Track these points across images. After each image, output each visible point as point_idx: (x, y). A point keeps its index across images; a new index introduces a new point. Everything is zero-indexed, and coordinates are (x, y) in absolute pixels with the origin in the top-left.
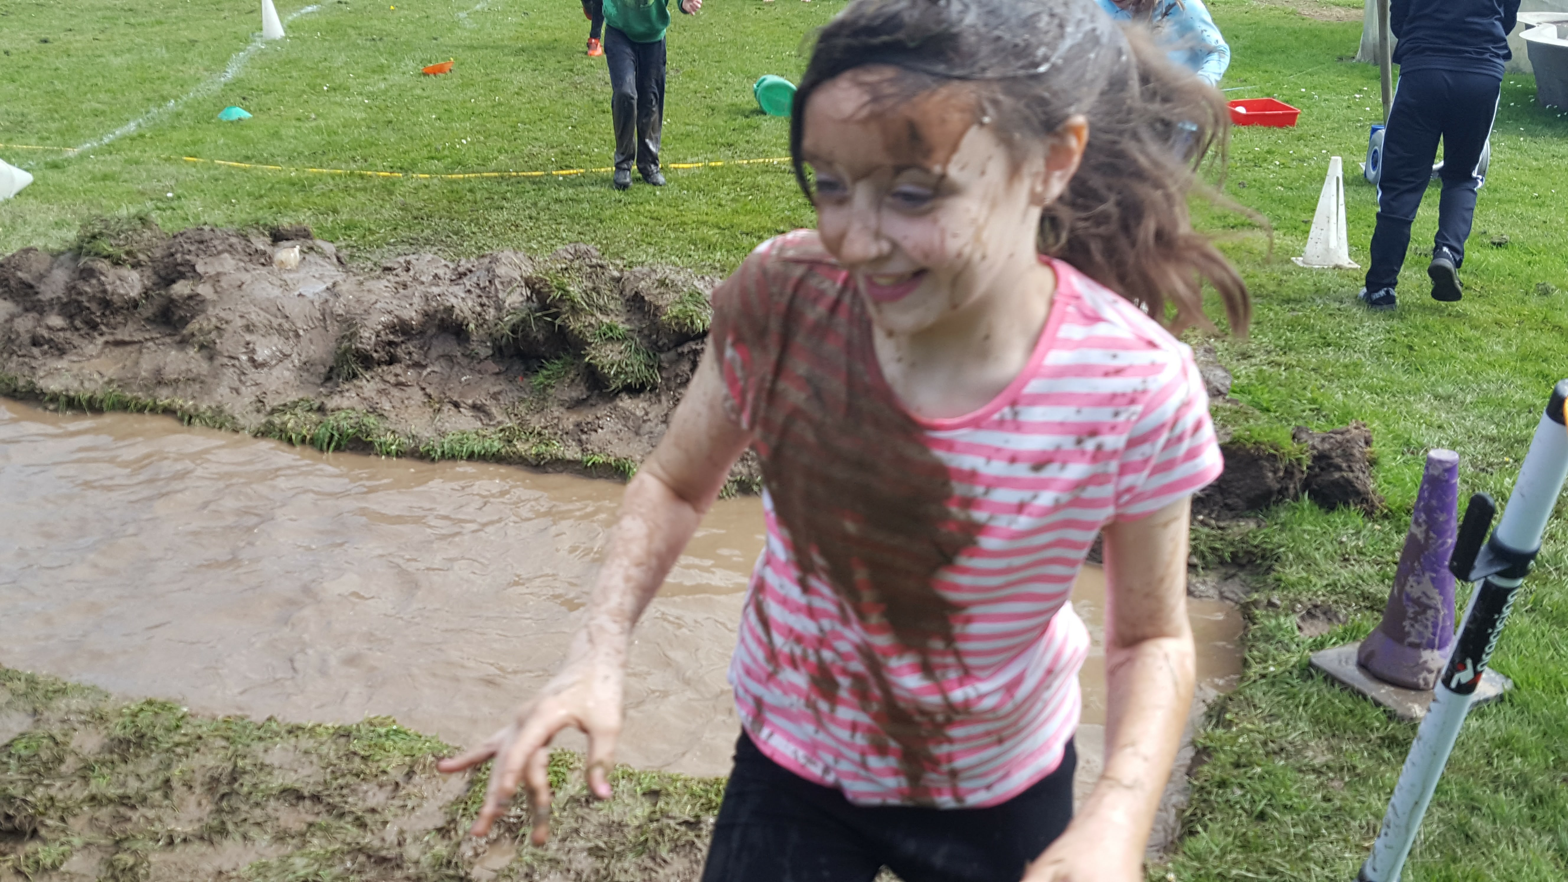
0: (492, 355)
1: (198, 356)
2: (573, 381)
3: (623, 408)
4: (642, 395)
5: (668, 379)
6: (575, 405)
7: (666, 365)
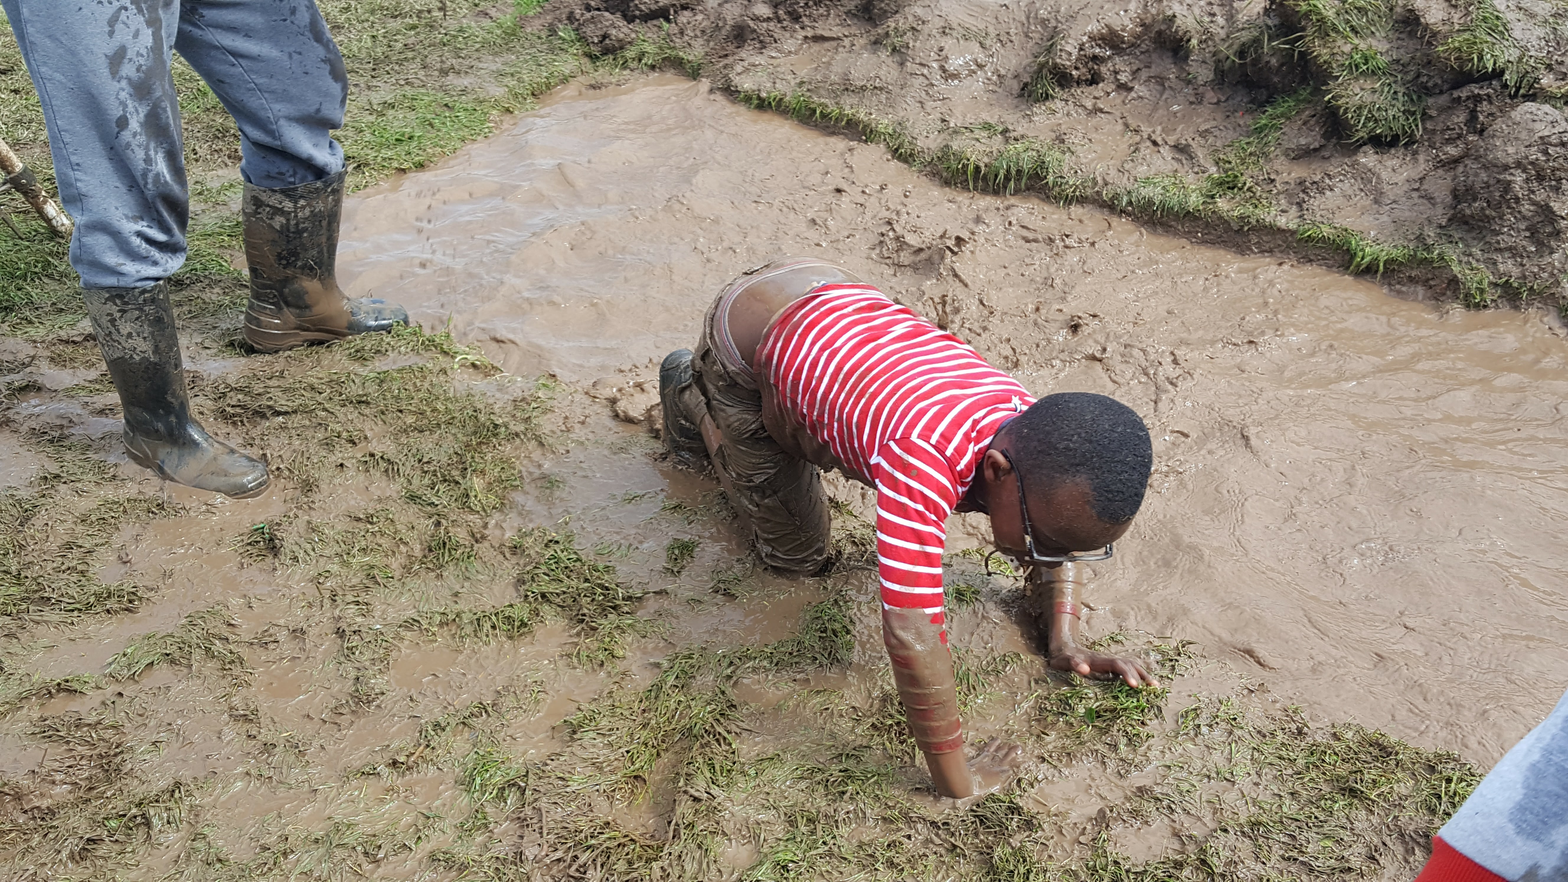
0: (1213, 81)
1: (889, 61)
2: (1305, 124)
3: (1365, 165)
4: (1393, 151)
5: (1434, 131)
6: (1304, 155)
7: (1434, 113)
